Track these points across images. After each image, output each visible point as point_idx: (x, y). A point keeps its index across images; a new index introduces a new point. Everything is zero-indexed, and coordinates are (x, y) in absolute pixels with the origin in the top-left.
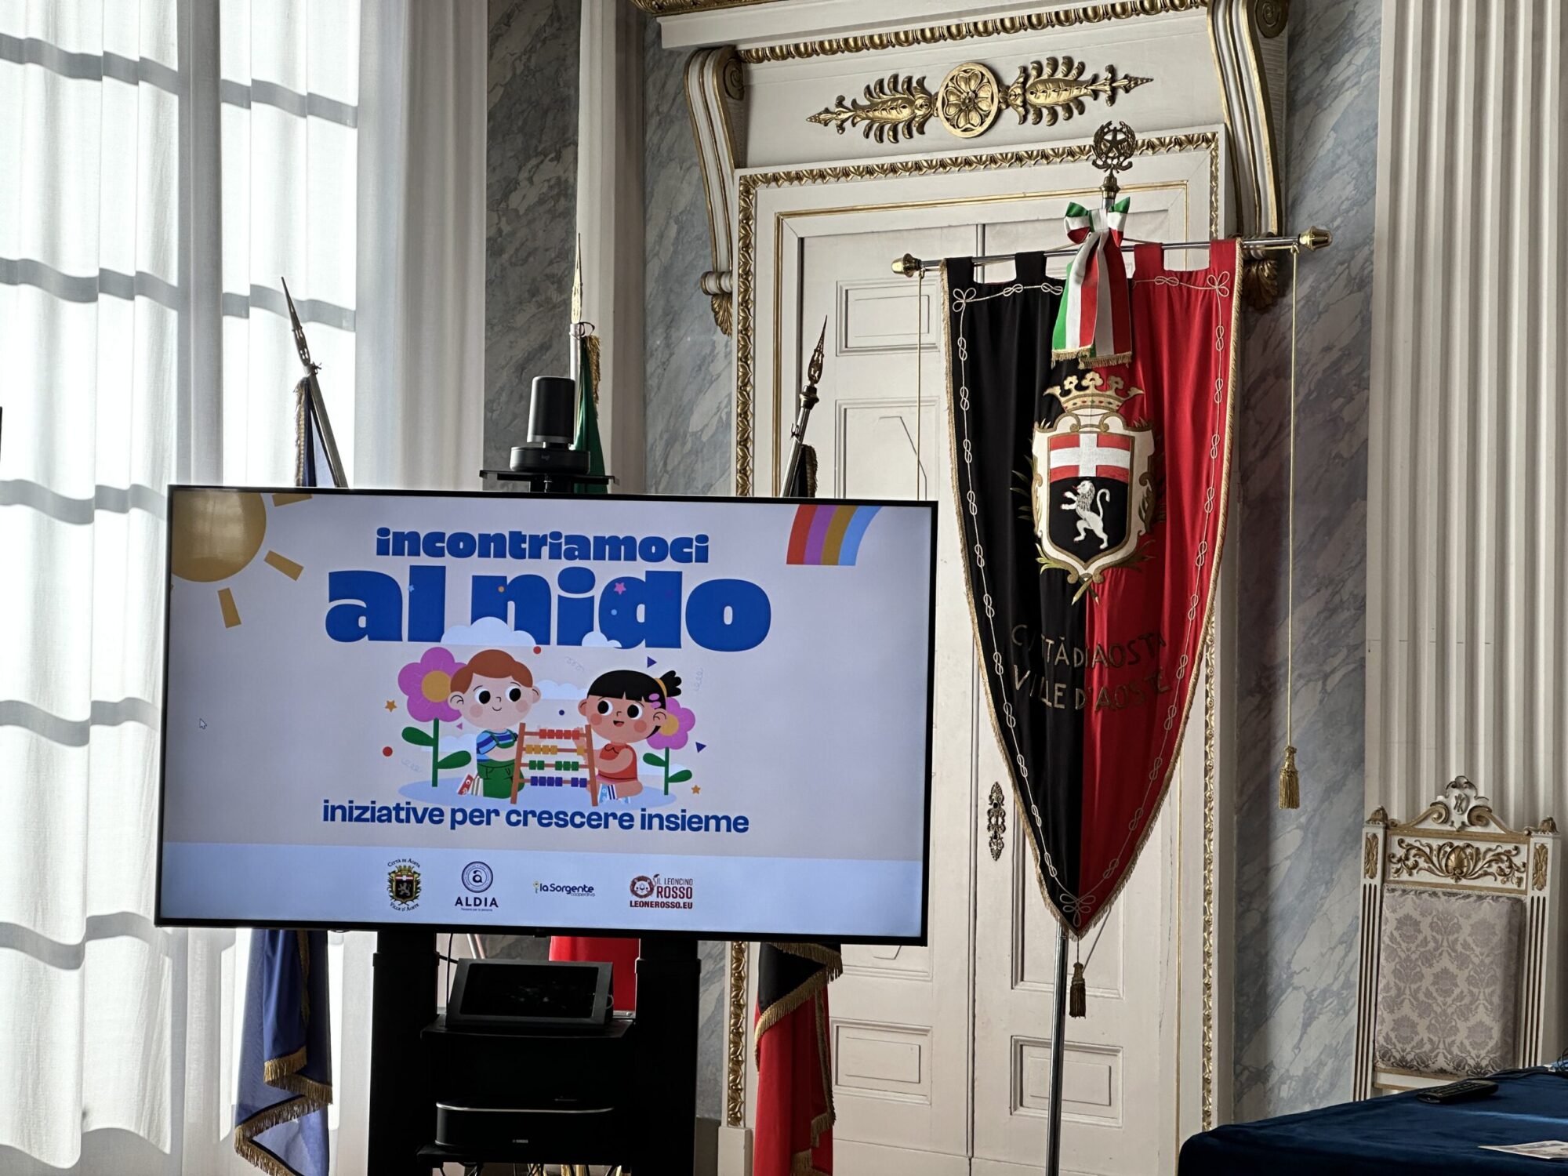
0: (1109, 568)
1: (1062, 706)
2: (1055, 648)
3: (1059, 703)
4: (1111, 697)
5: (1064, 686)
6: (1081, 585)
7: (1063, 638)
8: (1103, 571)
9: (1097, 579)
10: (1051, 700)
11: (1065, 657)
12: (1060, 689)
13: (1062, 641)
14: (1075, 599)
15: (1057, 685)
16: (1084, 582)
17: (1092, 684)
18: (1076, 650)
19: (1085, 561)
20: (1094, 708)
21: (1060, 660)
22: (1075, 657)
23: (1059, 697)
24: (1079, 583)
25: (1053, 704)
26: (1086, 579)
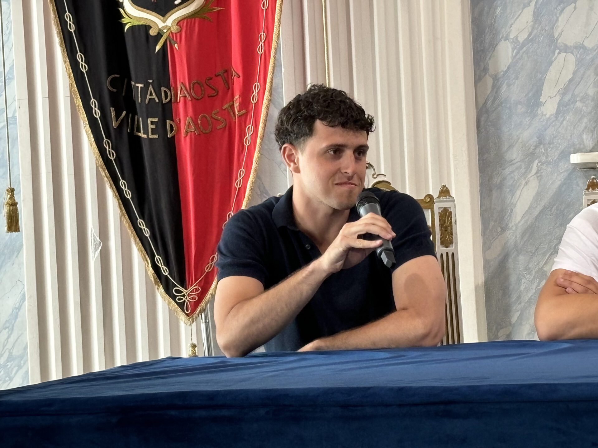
0: (183, 19)
1: (156, 136)
2: (145, 91)
3: (153, 133)
4: (196, 124)
5: (156, 120)
6: (162, 36)
7: (151, 81)
8: (179, 22)
9: (175, 29)
10: (146, 132)
11: (154, 96)
12: (152, 123)
13: (150, 83)
14: (158, 48)
15: (150, 120)
16: (164, 33)
17: (179, 115)
18: (163, 89)
19: (163, 16)
20: (183, 134)
21: (150, 99)
22: (163, 94)
23: (152, 129)
24: (159, 35)
25: (148, 136)
26: (165, 31)
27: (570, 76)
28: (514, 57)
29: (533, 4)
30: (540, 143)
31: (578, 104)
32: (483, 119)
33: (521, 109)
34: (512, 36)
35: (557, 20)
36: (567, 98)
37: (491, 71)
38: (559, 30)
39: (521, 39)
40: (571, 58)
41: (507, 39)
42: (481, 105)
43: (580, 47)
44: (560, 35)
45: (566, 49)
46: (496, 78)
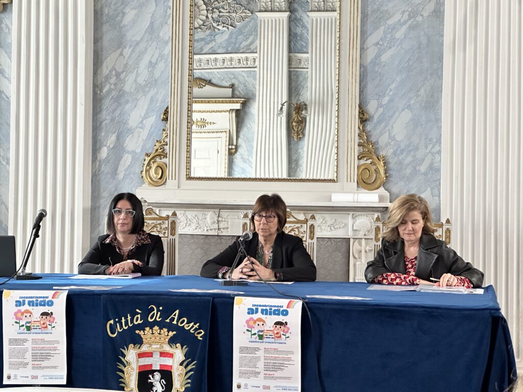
27: (129, 164)
28: (108, 154)
29: (117, 132)
30: (116, 190)
31: (132, 176)
32: (94, 178)
33: (109, 176)
34: (108, 145)
35: (125, 140)
36: (128, 172)
37: (98, 158)
38: (126, 144)
39: (111, 147)
40: (130, 156)
41: (105, 146)
42: (93, 173)
43: (134, 152)
44: (126, 146)
45: (128, 152)
46: (100, 161)
